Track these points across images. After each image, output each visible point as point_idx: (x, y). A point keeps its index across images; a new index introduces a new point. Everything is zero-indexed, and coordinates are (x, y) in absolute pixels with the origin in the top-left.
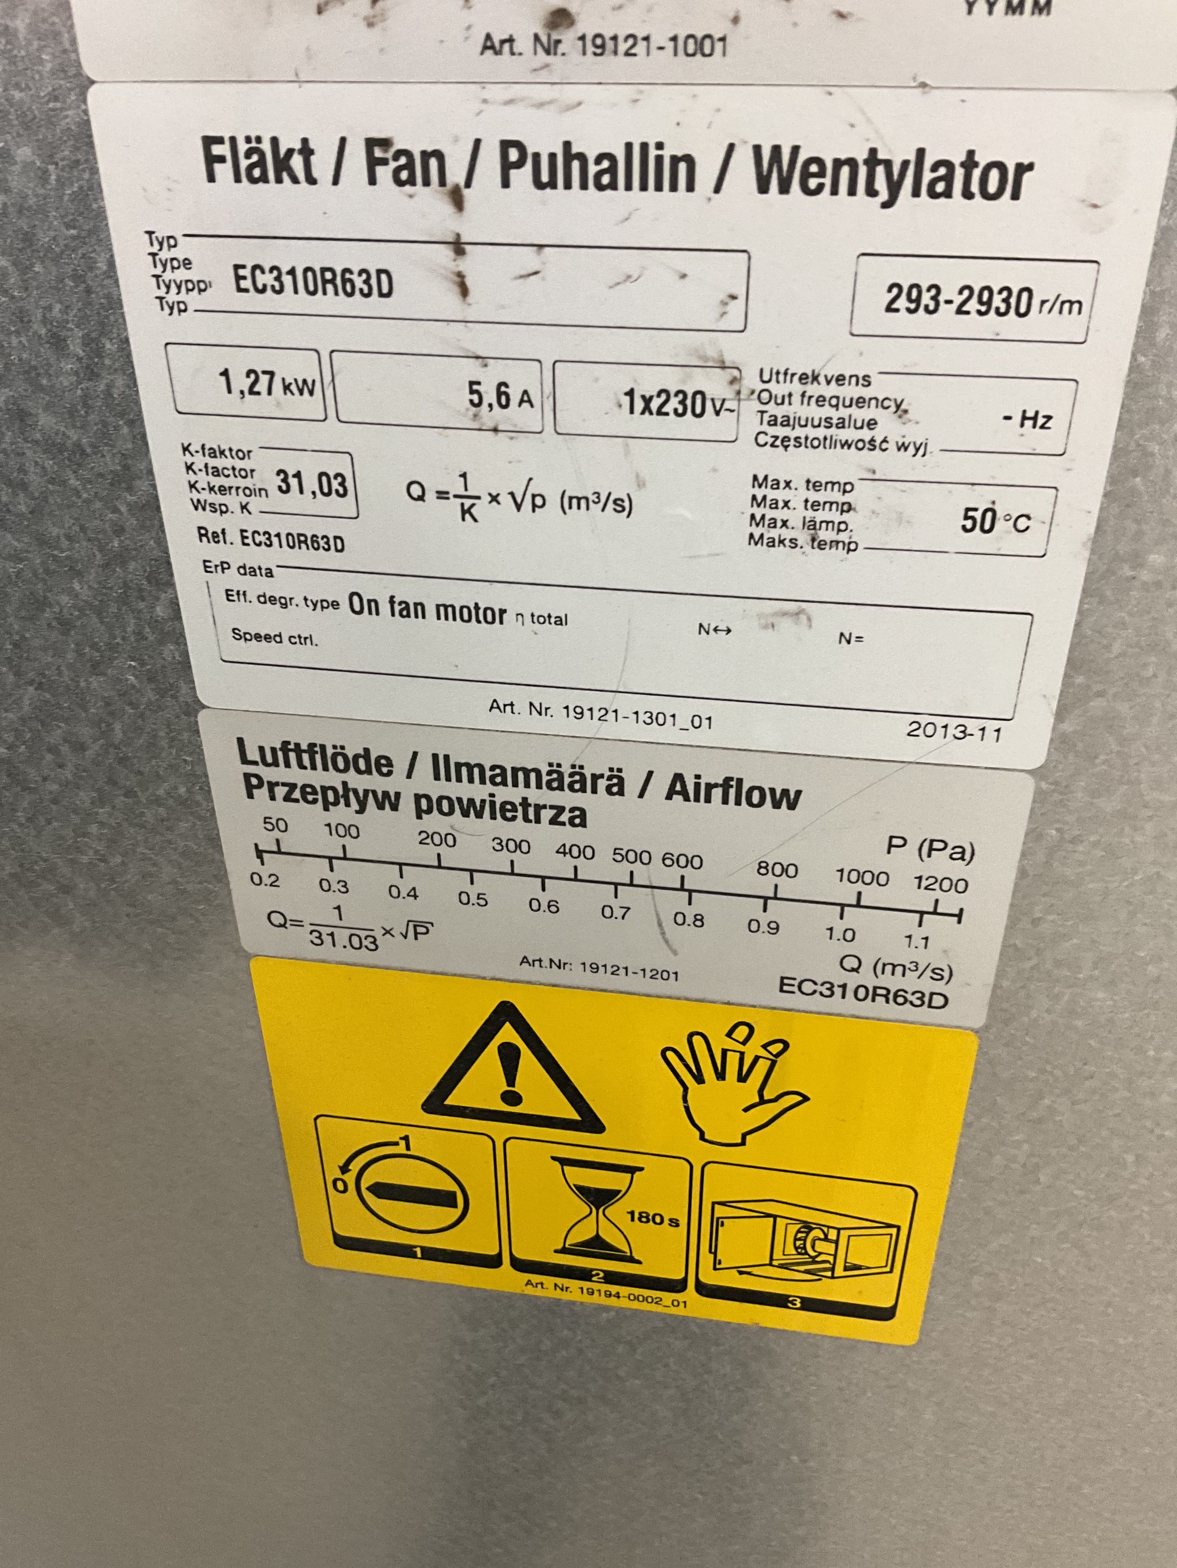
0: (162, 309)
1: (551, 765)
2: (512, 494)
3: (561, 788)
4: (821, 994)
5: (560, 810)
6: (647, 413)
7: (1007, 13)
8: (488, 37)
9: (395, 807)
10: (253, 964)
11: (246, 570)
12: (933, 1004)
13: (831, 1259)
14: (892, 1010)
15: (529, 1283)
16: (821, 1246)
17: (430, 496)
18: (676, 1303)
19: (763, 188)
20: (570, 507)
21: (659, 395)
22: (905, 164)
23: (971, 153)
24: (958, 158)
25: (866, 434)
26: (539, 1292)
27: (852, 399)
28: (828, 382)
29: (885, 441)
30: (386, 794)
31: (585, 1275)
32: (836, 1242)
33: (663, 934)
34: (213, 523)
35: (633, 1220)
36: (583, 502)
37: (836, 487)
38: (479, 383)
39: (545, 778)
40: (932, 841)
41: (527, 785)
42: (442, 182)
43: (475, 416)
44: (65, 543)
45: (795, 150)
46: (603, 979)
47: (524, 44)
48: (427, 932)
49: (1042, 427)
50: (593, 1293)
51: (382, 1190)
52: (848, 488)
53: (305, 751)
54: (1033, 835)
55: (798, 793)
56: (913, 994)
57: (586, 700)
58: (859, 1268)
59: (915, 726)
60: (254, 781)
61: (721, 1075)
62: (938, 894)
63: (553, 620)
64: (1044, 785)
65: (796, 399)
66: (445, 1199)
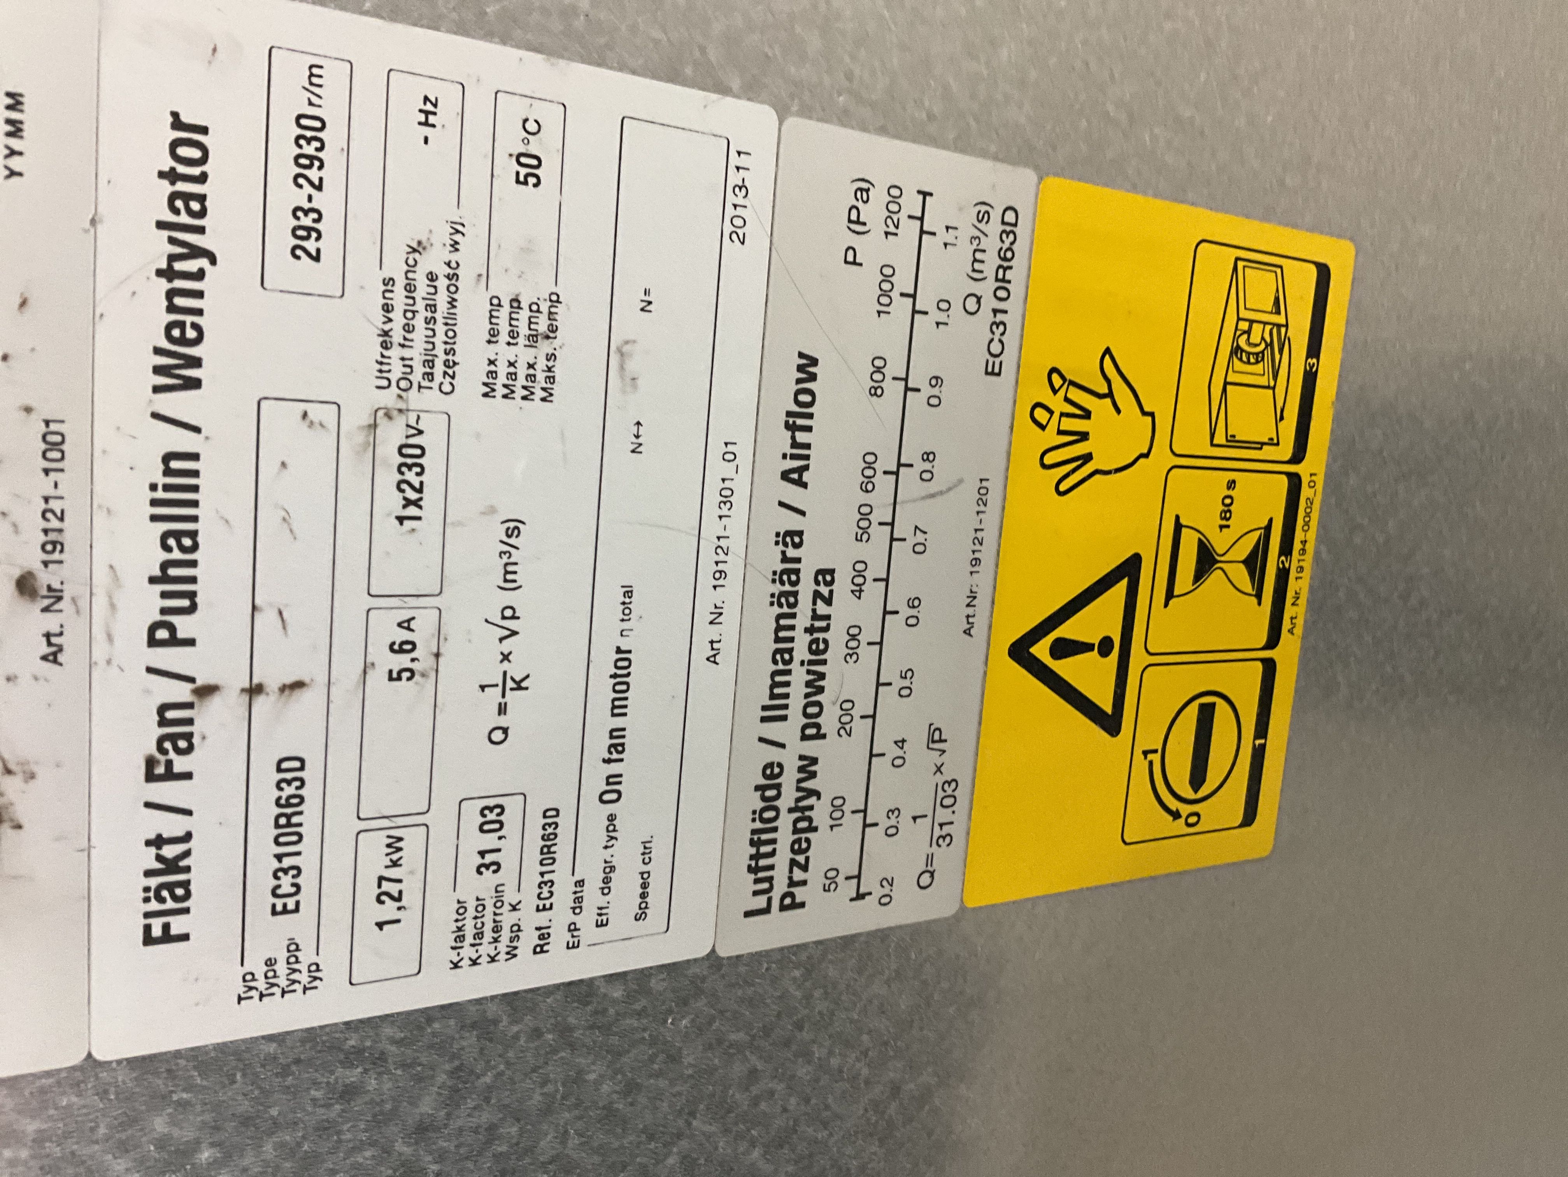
0: (316, 988)
1: (772, 604)
2: (501, 640)
3: (795, 594)
4: (1003, 334)
5: (817, 595)
6: (421, 503)
7: (21, 137)
8: (44, 658)
9: (814, 761)
10: (970, 904)
11: (577, 906)
12: (1013, 221)
13: (1268, 328)
14: (1019, 263)
15: (1291, 631)
16: (1255, 338)
17: (503, 721)
18: (1312, 484)
19: (195, 384)
20: (515, 581)
21: (403, 491)
22: (172, 241)
23: (161, 175)
24: (166, 188)
25: (442, 283)
26: (1300, 622)
27: (407, 297)
28: (390, 320)
29: (448, 264)
30: (801, 769)
31: (1283, 575)
32: (1252, 322)
33: (941, 493)
34: (528, 939)
35: (1228, 526)
36: (510, 568)
37: (494, 314)
38: (391, 672)
39: (786, 610)
40: (850, 221)
41: (792, 628)
42: (190, 706)
43: (423, 675)
44: (549, 1088)
45: (158, 351)
46: (987, 554)
47: (51, 623)
48: (939, 730)
49: (435, 105)
50: (1302, 568)
51: (1198, 778)
52: (495, 301)
53: (758, 850)
54: (844, 119)
55: (801, 355)
56: (1003, 241)
57: (707, 568)
58: (1277, 300)
59: (734, 237)
60: (788, 901)
61: (1084, 436)
62: (903, 215)
63: (627, 600)
64: (795, 108)
65: (407, 353)
66: (1206, 715)
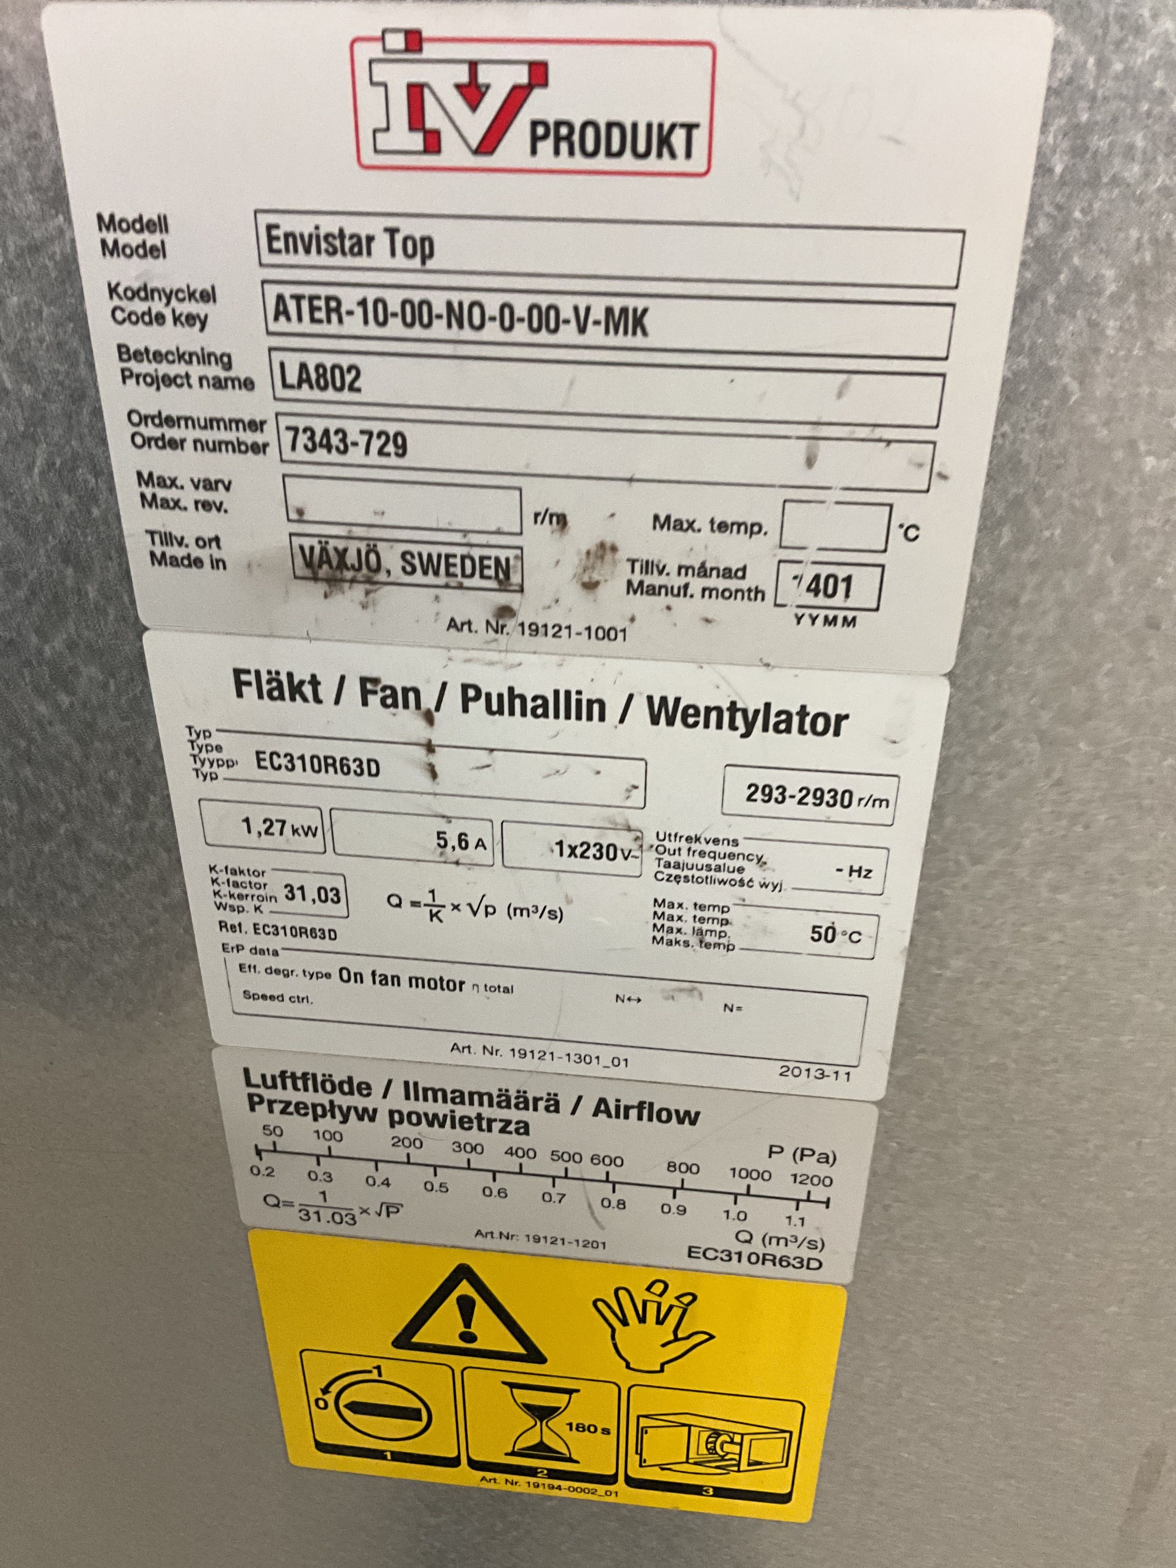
0: (198, 776)
1: (500, 1090)
2: (470, 905)
3: (508, 1106)
4: (722, 1259)
5: (508, 1123)
6: (573, 857)
7: (824, 625)
8: (452, 620)
9: (372, 1119)
10: (250, 1234)
11: (255, 951)
12: (810, 1267)
13: (737, 1457)
14: (778, 1271)
15: (483, 1479)
16: (727, 1448)
17: (406, 904)
18: (608, 1493)
19: (655, 721)
20: (515, 914)
21: (582, 845)
22: (757, 712)
23: (803, 707)
24: (795, 709)
25: (737, 876)
26: (492, 1486)
27: (725, 854)
28: (708, 843)
29: (751, 880)
30: (365, 1110)
31: (532, 1472)
32: (741, 1444)
33: (592, 1213)
34: (233, 918)
35: (571, 1429)
36: (525, 912)
37: (716, 909)
38: (444, 833)
39: (496, 1100)
40: (803, 1150)
41: (481, 1104)
42: (418, 706)
43: (442, 854)
44: (107, 928)
45: (677, 700)
46: (542, 1247)
47: (479, 625)
48: (398, 1211)
49: (865, 877)
50: (538, 1486)
51: (357, 1407)
52: (726, 909)
53: (299, 1078)
54: (879, 1147)
55: (697, 1114)
56: (794, 1259)
57: (528, 1045)
58: (760, 1463)
59: (785, 1069)
60: (256, 1099)
61: (642, 1320)
62: (809, 1187)
63: (502, 990)
64: (886, 1113)
65: (684, 852)
66: (413, 1414)
